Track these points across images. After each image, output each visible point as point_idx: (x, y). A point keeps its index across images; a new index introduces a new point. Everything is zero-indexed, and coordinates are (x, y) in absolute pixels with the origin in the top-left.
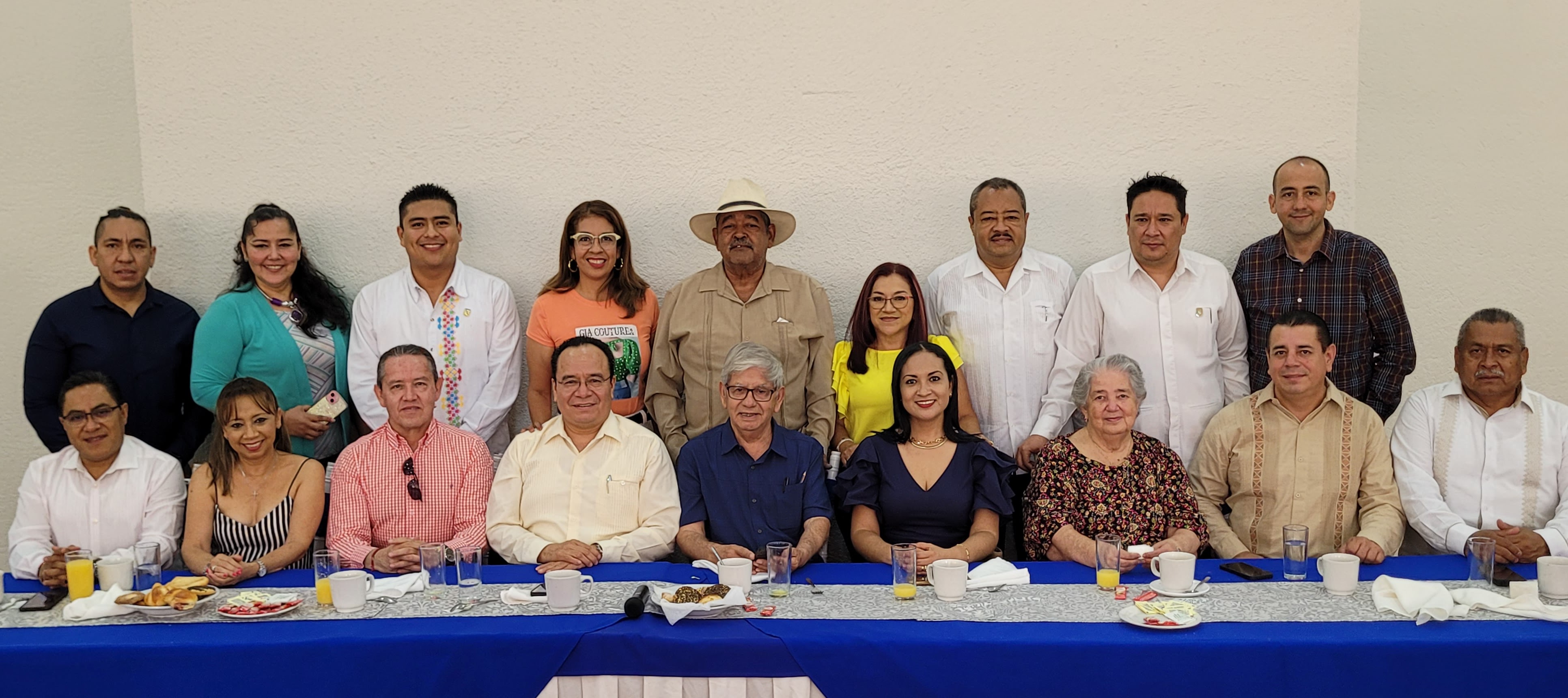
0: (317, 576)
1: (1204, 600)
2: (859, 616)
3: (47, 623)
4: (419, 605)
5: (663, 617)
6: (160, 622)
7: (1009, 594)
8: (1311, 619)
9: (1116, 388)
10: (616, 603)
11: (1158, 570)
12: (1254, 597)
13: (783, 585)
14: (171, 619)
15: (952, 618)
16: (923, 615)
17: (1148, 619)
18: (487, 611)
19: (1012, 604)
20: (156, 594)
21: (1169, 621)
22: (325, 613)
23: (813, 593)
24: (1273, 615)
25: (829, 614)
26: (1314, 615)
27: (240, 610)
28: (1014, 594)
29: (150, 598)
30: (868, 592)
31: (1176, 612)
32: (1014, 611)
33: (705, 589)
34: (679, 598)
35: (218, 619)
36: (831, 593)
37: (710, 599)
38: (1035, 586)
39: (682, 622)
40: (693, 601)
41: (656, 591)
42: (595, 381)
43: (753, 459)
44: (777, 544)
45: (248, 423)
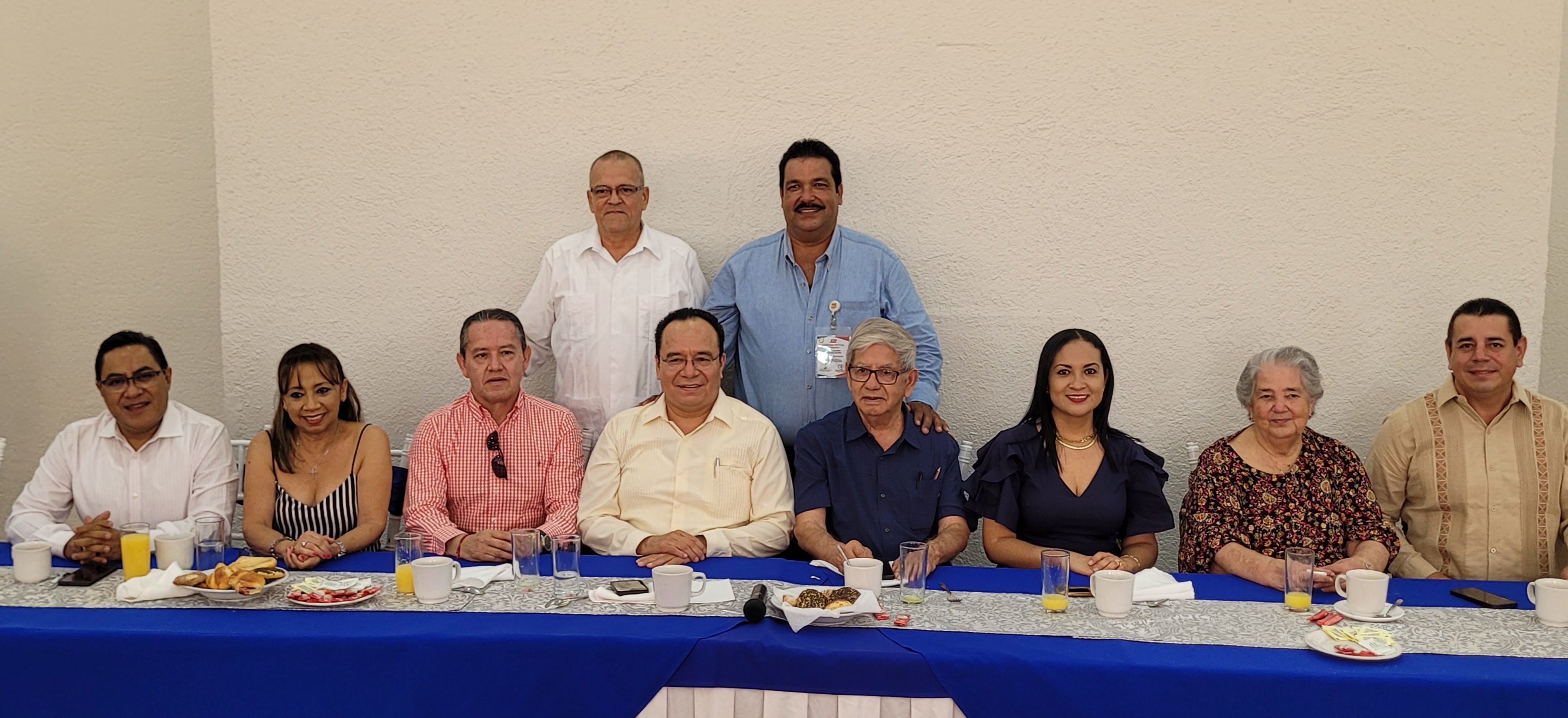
0: (397, 562)
1: (1400, 626)
2: (1006, 630)
3: (98, 604)
4: (509, 598)
5: (786, 623)
6: (223, 607)
7: (1173, 610)
8: (1528, 654)
9: (1285, 386)
10: (731, 604)
11: (1344, 590)
12: (1456, 625)
13: (915, 590)
14: (235, 604)
15: (1113, 636)
16: (1078, 631)
17: (1341, 647)
18: (585, 608)
19: (1178, 622)
20: (220, 575)
21: (1365, 650)
22: (406, 603)
23: (950, 601)
25: (971, 626)
26: (1531, 649)
27: (313, 598)
28: (1179, 610)
29: (213, 580)
30: (1012, 603)
31: (1372, 641)
32: (1181, 631)
33: (830, 592)
34: (803, 600)
35: (287, 606)
36: (971, 601)
37: (838, 605)
38: (1201, 601)
39: (807, 629)
40: (819, 606)
41: (775, 592)
42: (702, 359)
43: (882, 449)
44: (911, 543)
45: (309, 393)
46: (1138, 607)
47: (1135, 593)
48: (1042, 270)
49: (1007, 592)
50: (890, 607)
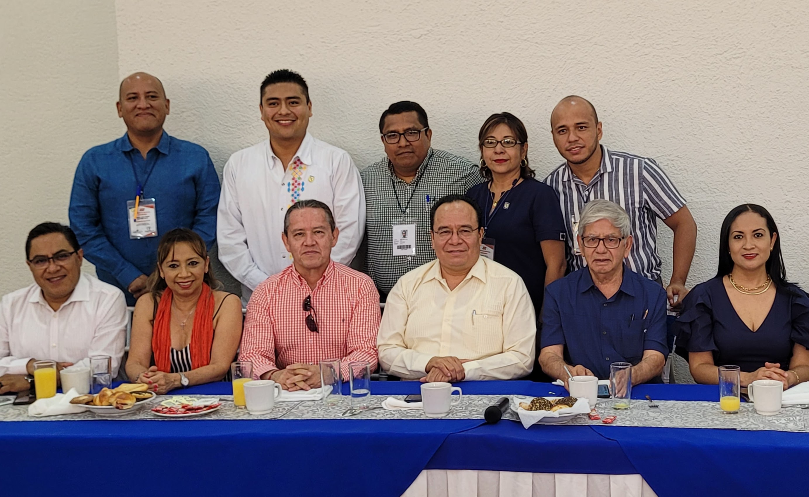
2: (687, 425)
4: (318, 409)
5: (520, 423)
10: (478, 411)
15: (767, 428)
16: (742, 425)
18: (372, 416)
20: (103, 397)
23: (650, 407)
25: (661, 423)
27: (170, 411)
30: (697, 407)
33: (557, 400)
34: (532, 407)
35: (152, 417)
36: (667, 407)
37: (559, 408)
39: (534, 427)
40: (545, 410)
41: (515, 401)
42: (466, 231)
43: (606, 298)
44: (619, 363)
45: (183, 265)
46: (793, 408)
48: (739, 165)
49: (695, 400)
50: (603, 411)
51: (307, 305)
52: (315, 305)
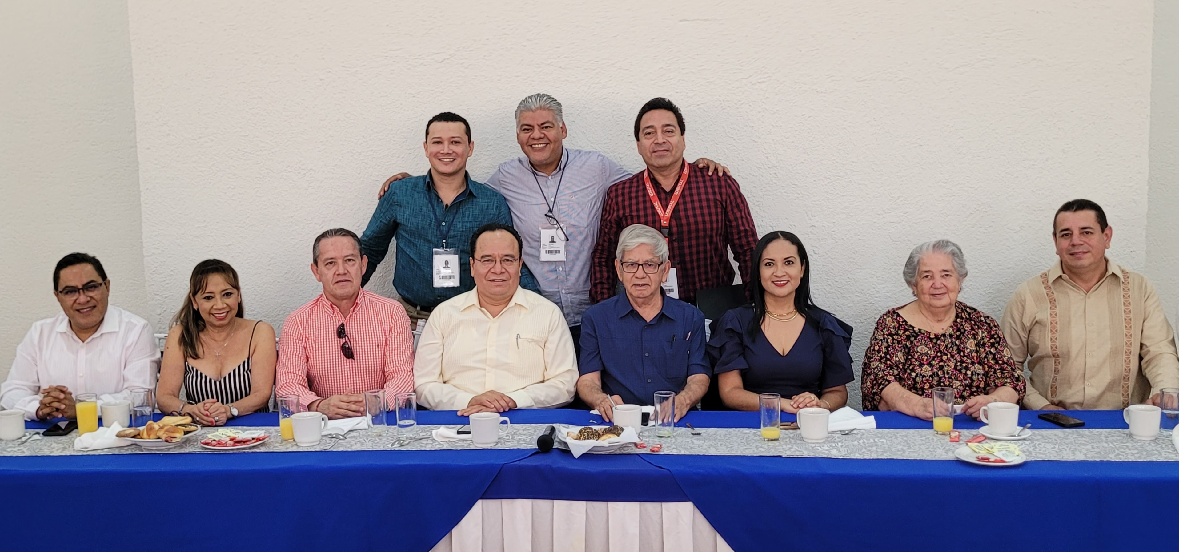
0: (281, 416)
1: (1027, 443)
2: (733, 452)
3: (61, 452)
4: (365, 441)
5: (569, 452)
6: (153, 452)
7: (859, 436)
8: (1120, 458)
9: (941, 268)
10: (528, 440)
11: (987, 418)
12: (1069, 441)
13: (667, 428)
14: (162, 450)
15: (812, 455)
16: (787, 452)
17: (980, 457)
18: (421, 446)
19: (862, 444)
20: (150, 429)
21: (998, 459)
22: (288, 446)
23: (693, 434)
24: (1088, 455)
25: (707, 451)
26: (1123, 455)
27: (219, 443)
28: (863, 436)
29: (145, 433)
30: (739, 434)
31: (1004, 452)
32: (864, 450)
33: (603, 430)
34: (581, 436)
35: (201, 450)
36: (709, 434)
37: (607, 437)
38: (880, 430)
39: (585, 456)
40: (593, 439)
41: (562, 431)
42: (507, 260)
43: (646, 321)
44: (663, 392)
45: (218, 297)
46: (833, 435)
47: (829, 425)
49: (736, 427)
50: (647, 440)
51: (341, 332)
52: (349, 332)
